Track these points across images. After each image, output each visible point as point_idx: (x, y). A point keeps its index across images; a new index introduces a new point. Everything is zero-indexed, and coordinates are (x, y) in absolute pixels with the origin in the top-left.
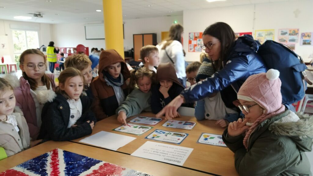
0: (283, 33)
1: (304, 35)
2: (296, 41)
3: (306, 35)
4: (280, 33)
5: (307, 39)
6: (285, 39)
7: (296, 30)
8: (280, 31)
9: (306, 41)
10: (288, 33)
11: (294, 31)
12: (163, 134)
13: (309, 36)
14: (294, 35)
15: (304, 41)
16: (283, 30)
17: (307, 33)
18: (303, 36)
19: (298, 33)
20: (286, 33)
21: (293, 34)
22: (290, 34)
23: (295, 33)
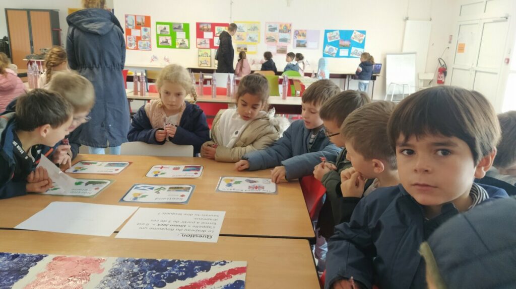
0: (271, 29)
1: (297, 32)
2: (288, 41)
3: (300, 33)
4: (268, 28)
5: (301, 38)
6: (274, 37)
7: (288, 26)
8: (268, 25)
9: (300, 41)
10: (278, 28)
11: (286, 26)
12: (151, 190)
13: (304, 35)
14: (286, 32)
15: (298, 41)
16: (271, 24)
17: (301, 30)
18: (297, 34)
19: (290, 30)
20: (275, 29)
21: (285, 30)
22: (280, 31)
23: (286, 29)
